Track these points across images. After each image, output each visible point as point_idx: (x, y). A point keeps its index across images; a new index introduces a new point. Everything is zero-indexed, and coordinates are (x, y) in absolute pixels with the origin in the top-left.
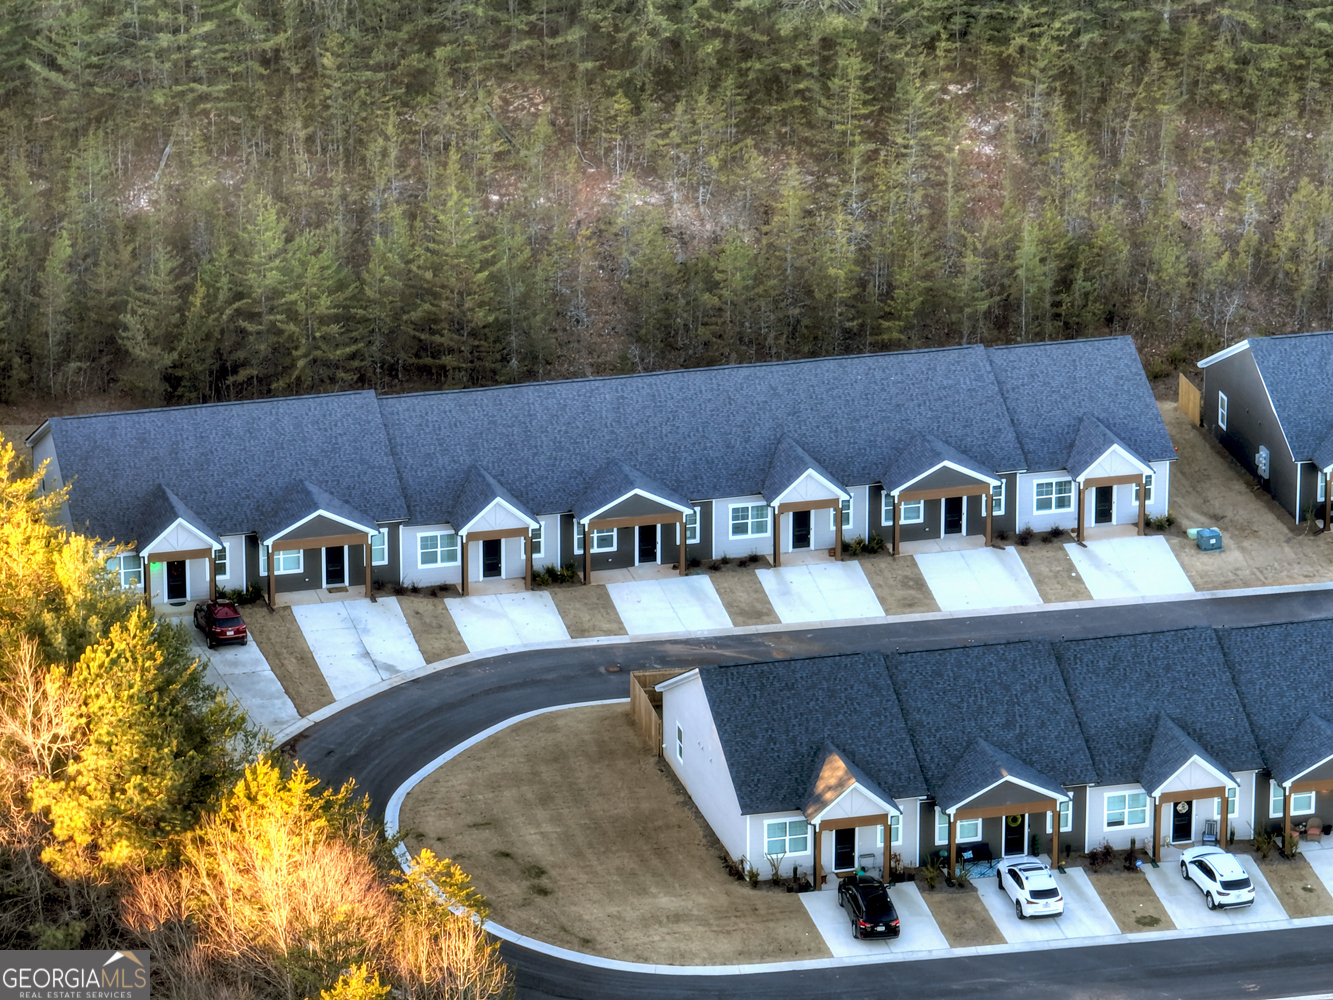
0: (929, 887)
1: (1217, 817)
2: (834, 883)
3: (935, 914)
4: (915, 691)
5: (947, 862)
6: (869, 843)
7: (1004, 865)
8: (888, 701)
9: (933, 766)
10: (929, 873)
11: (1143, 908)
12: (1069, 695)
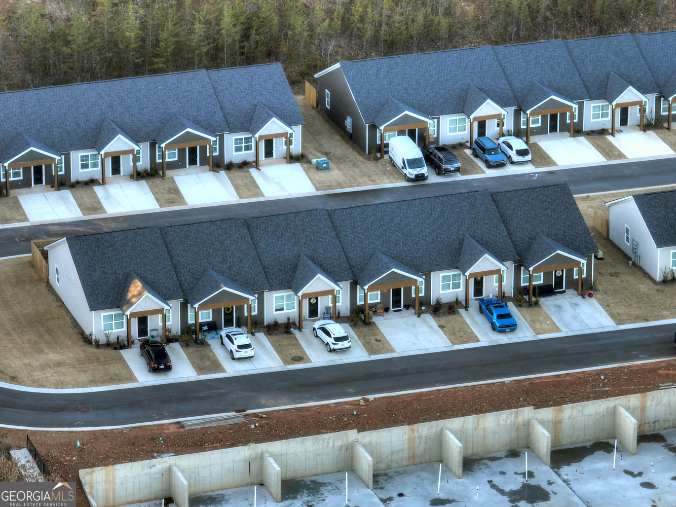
0: (186, 345)
1: (331, 305)
2: (138, 344)
3: (189, 358)
4: (176, 245)
5: (195, 332)
6: (155, 323)
7: (223, 333)
8: (162, 251)
9: (186, 283)
10: (186, 337)
11: (294, 352)
12: (254, 245)
